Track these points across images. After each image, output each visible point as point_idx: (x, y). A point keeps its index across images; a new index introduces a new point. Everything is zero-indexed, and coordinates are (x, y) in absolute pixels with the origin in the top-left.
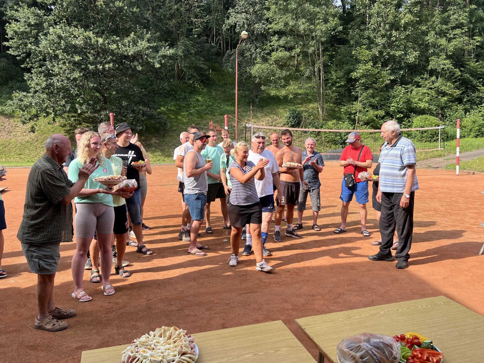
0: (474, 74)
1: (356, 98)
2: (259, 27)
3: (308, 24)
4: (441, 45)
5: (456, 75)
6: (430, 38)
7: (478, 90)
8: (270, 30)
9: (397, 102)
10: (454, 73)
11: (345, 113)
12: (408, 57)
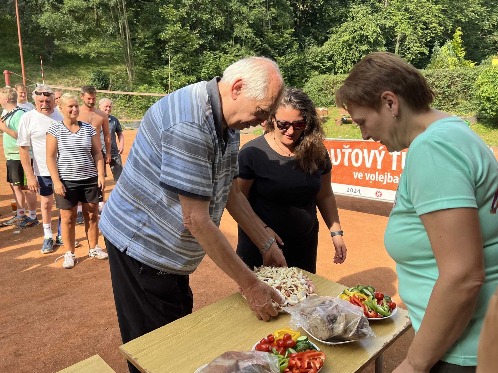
0: (271, 44)
1: (167, 62)
4: (243, 13)
5: (257, 45)
6: (234, 5)
9: (207, 68)
10: (256, 43)
12: (215, 22)
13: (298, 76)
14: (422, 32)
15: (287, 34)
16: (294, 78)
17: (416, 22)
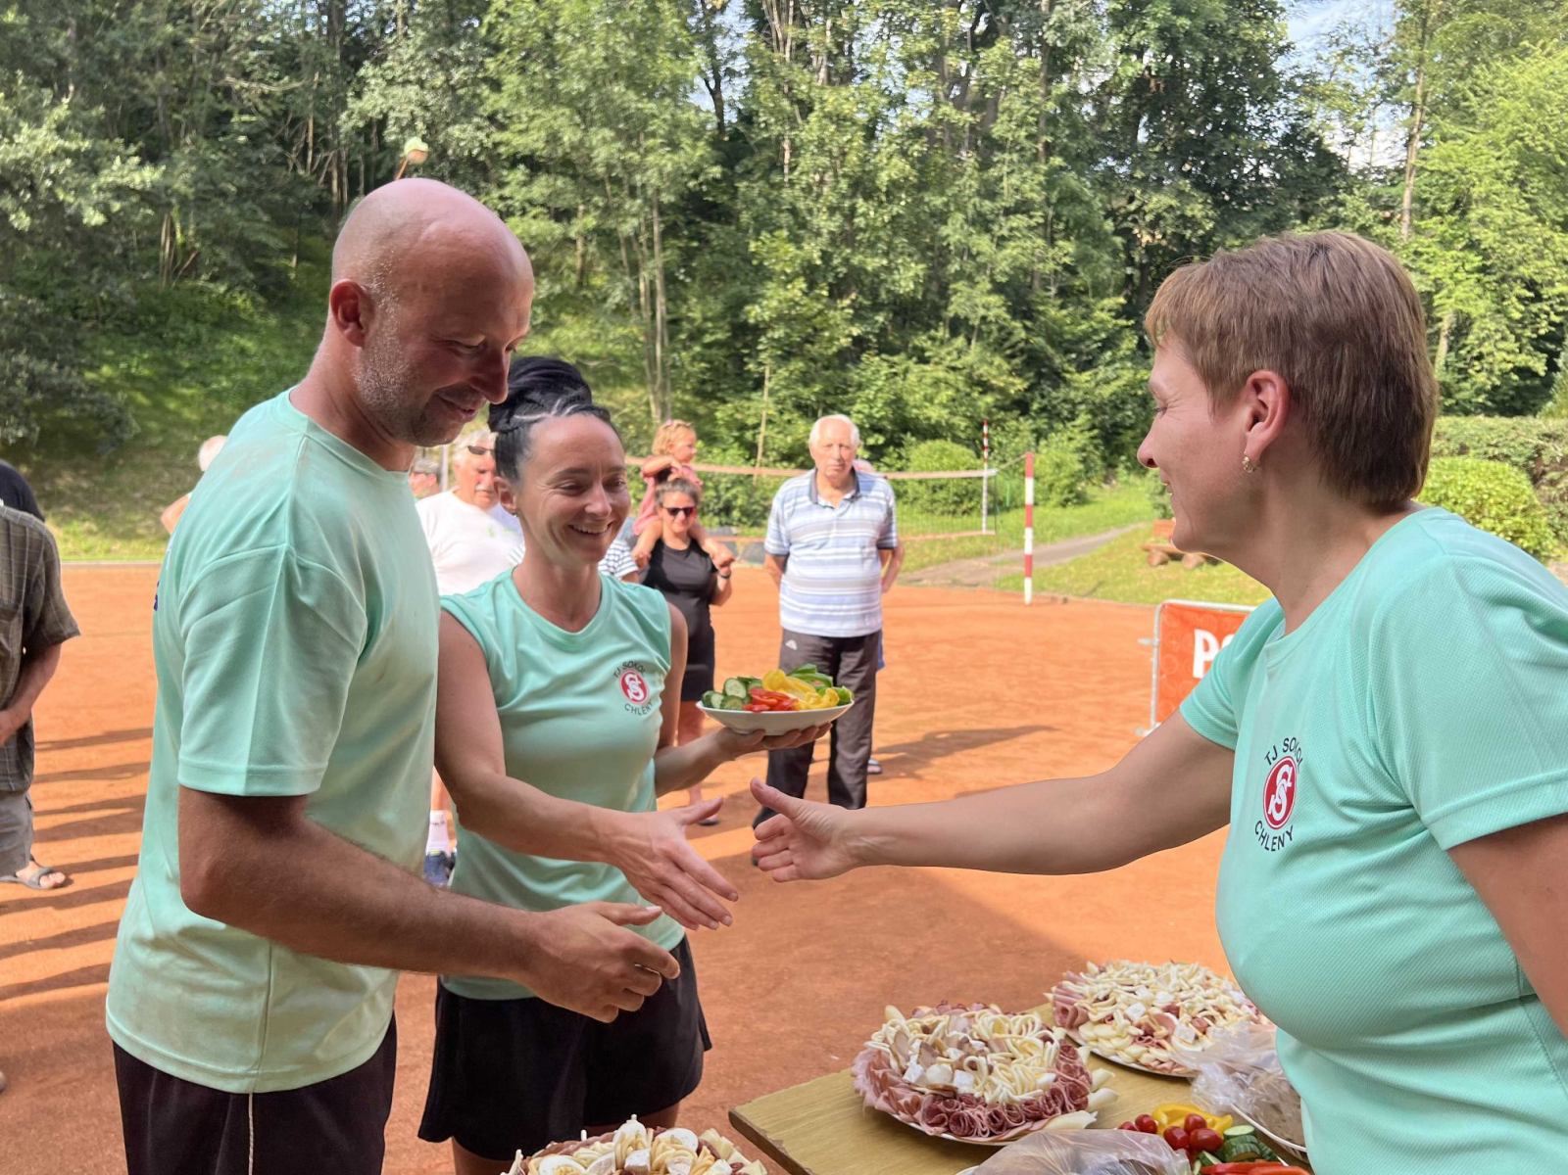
0: (1055, 338)
1: (759, 384)
2: (463, 135)
3: (619, 145)
4: (979, 253)
5: (1014, 339)
6: (953, 231)
7: (1065, 381)
8: (502, 149)
9: (869, 401)
10: (1010, 334)
11: (727, 425)
12: (897, 277)
13: (1132, 427)
14: (1522, 308)
15: (1102, 310)
16: (1119, 434)
17: (1503, 279)
